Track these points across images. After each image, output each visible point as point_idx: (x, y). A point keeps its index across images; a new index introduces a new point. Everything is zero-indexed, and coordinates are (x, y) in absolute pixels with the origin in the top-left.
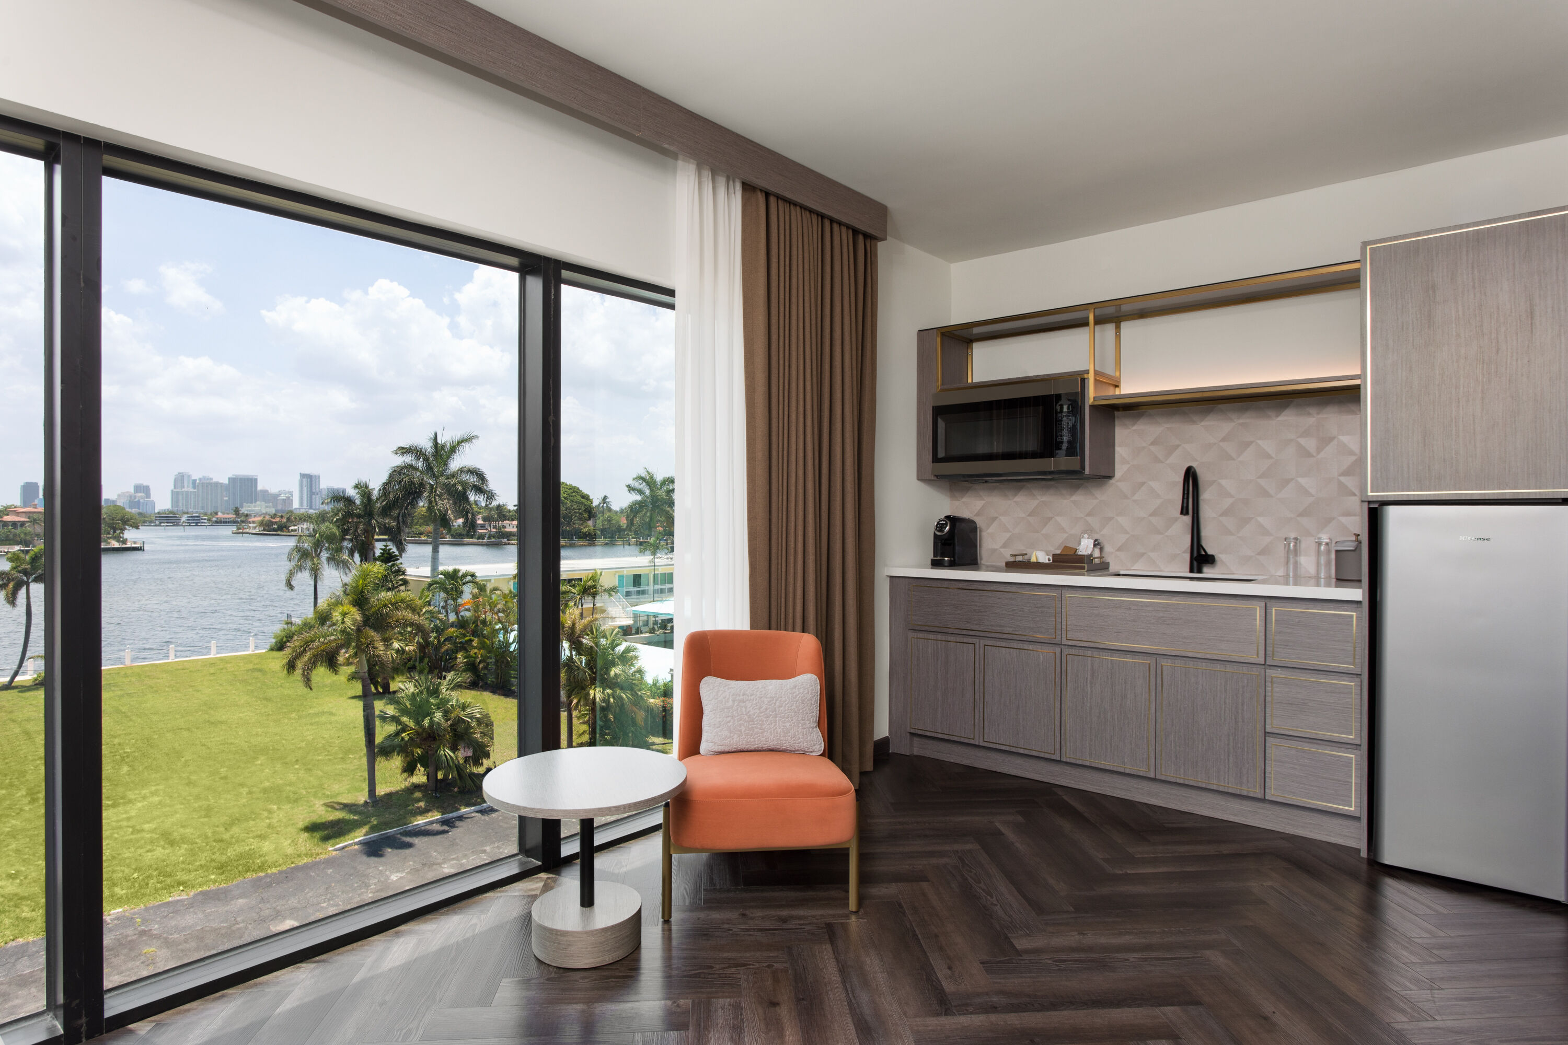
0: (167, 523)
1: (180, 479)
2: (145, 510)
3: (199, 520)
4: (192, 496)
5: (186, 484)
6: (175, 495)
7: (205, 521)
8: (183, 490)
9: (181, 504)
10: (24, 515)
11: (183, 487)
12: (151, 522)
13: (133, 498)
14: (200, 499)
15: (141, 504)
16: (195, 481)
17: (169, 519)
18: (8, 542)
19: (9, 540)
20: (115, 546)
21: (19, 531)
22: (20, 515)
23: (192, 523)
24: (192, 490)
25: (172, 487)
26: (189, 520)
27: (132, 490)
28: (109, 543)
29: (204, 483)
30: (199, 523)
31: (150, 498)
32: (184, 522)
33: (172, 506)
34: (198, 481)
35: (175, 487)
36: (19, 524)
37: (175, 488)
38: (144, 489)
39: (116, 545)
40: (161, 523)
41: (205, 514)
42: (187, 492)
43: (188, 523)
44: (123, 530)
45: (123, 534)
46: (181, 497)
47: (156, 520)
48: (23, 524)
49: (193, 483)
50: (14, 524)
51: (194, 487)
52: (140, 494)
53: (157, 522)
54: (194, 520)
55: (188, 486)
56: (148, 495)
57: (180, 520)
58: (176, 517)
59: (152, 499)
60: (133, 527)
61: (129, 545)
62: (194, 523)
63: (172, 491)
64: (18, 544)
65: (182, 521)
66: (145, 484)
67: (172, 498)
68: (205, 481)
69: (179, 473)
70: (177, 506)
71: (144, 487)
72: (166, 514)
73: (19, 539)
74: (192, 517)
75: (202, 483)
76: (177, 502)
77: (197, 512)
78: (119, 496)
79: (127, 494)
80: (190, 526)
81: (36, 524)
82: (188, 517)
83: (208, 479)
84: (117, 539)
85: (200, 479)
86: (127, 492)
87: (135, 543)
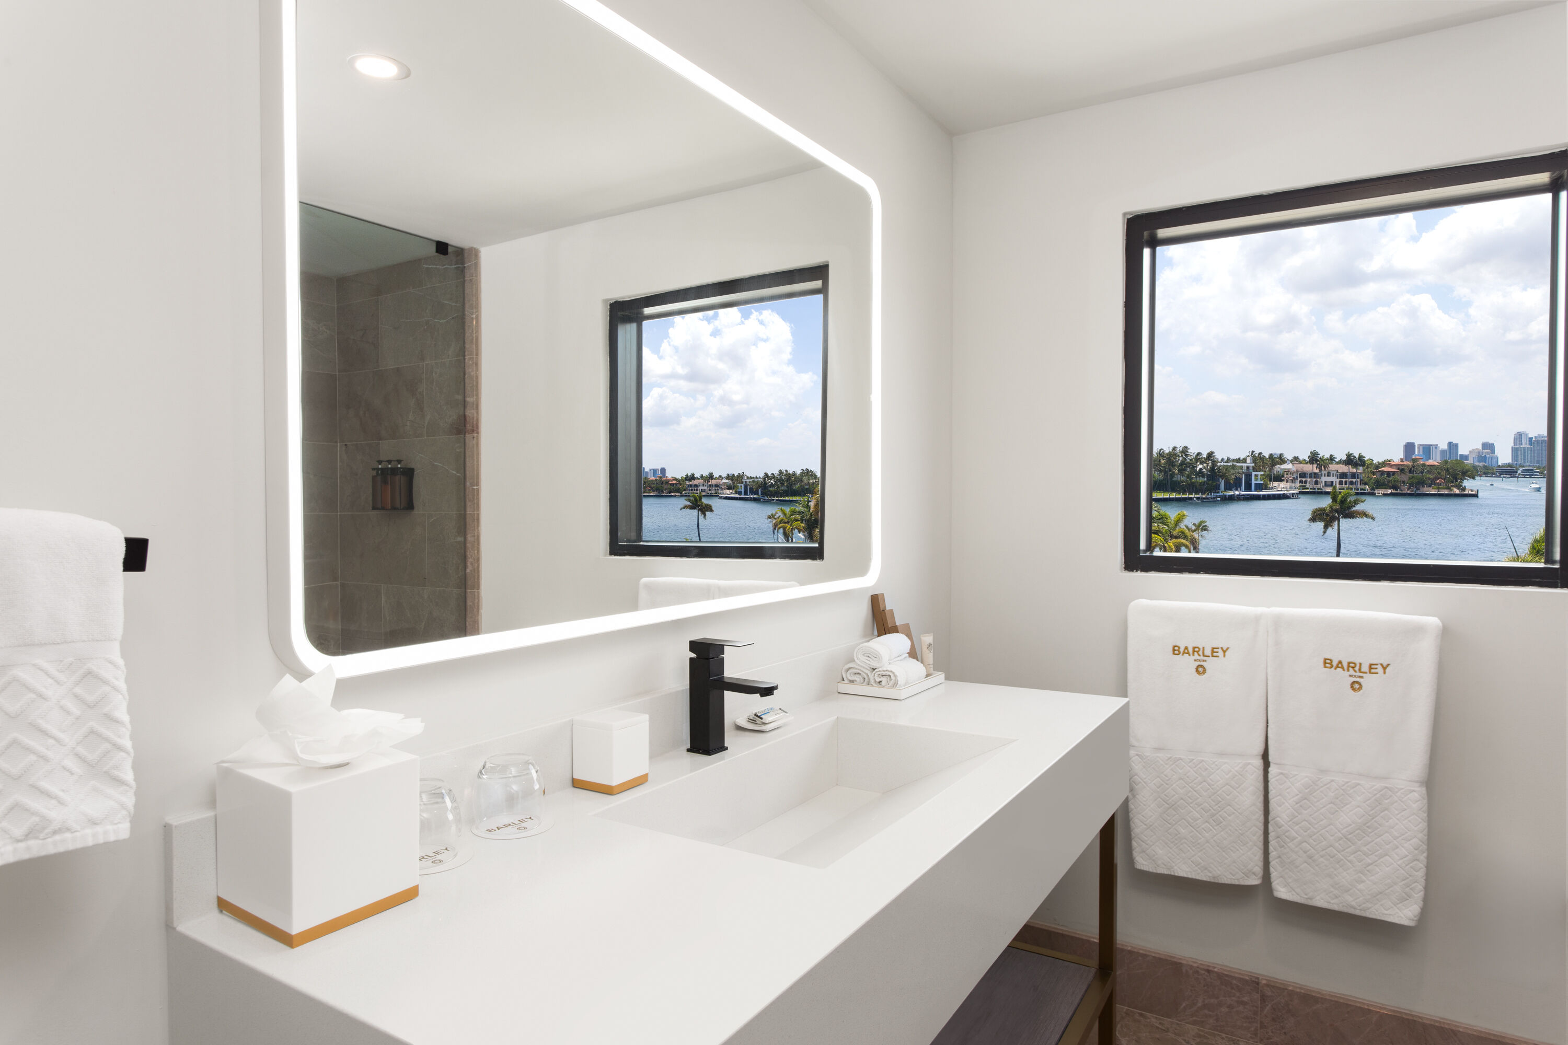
0: (1506, 474)
1: (1519, 437)
2: (1490, 463)
3: (1532, 472)
4: (1529, 452)
5: (1523, 442)
6: (1515, 451)
7: (1538, 474)
8: (1521, 446)
9: (1519, 458)
10: (1395, 467)
11: (1521, 444)
12: (1493, 474)
13: (1481, 454)
14: (1536, 455)
15: (1487, 459)
16: (1531, 439)
17: (1508, 471)
18: (1384, 487)
19: (1385, 485)
20: (1456, 493)
21: (1391, 478)
22: (1392, 467)
23: (1526, 475)
24: (1529, 446)
25: (1512, 444)
26: (1524, 472)
27: (1480, 447)
28: (1452, 490)
29: (1539, 441)
30: (1533, 475)
31: (1494, 454)
32: (1519, 474)
33: (1512, 461)
34: (1534, 439)
35: (1515, 444)
36: (1391, 474)
37: (1514, 446)
38: (1489, 447)
39: (1457, 491)
40: (1500, 474)
41: (1539, 468)
42: (1524, 449)
43: (1523, 475)
44: (1462, 480)
45: (1463, 483)
46: (1519, 453)
47: (1497, 472)
48: (1394, 473)
49: (1529, 441)
50: (1389, 474)
51: (1530, 444)
52: (1486, 451)
53: (1498, 474)
54: (1528, 472)
55: (1526, 444)
56: (1493, 452)
57: (1516, 472)
58: (1513, 470)
59: (1496, 454)
60: (1470, 478)
61: (1466, 492)
62: (1528, 475)
63: (1512, 447)
64: (1390, 489)
65: (1518, 473)
66: (1490, 442)
67: (1512, 455)
68: (1540, 439)
69: (1518, 433)
70: (1517, 461)
71: (1489, 444)
72: (1505, 467)
73: (1391, 485)
74: (1526, 470)
75: (1538, 441)
76: (1517, 457)
77: (1529, 466)
78: (1470, 452)
79: (1477, 451)
80: (1525, 477)
81: (1402, 474)
82: (1523, 470)
83: (1542, 437)
84: (1459, 487)
85: (1536, 437)
86: (1477, 449)
87: (1472, 491)
